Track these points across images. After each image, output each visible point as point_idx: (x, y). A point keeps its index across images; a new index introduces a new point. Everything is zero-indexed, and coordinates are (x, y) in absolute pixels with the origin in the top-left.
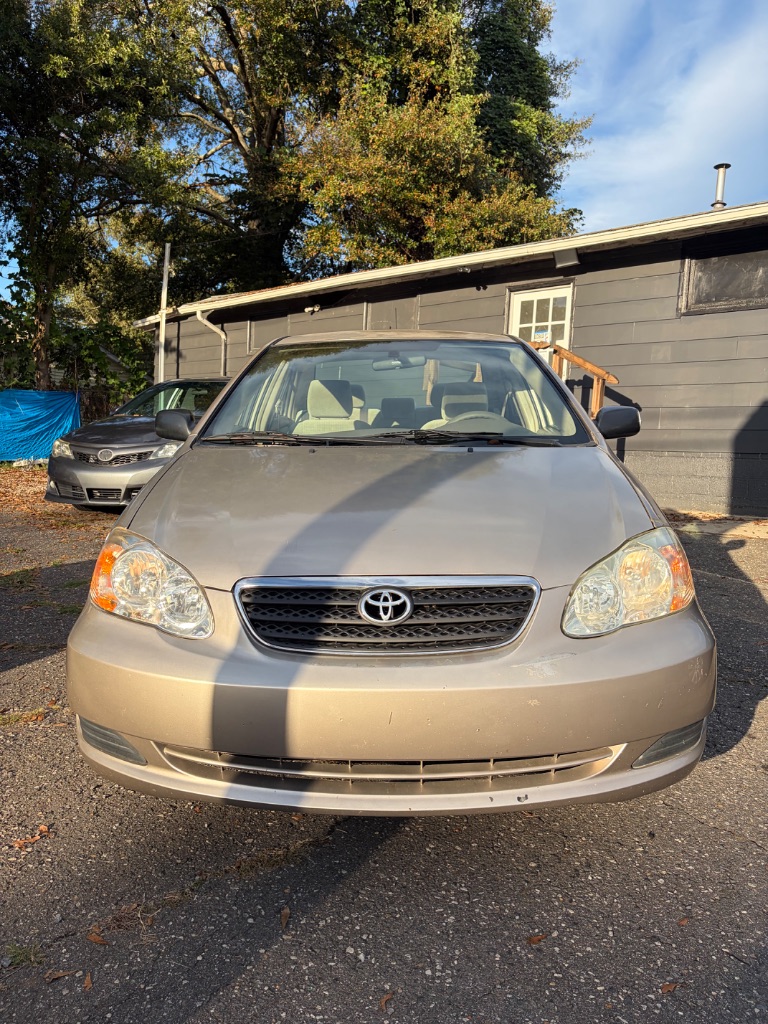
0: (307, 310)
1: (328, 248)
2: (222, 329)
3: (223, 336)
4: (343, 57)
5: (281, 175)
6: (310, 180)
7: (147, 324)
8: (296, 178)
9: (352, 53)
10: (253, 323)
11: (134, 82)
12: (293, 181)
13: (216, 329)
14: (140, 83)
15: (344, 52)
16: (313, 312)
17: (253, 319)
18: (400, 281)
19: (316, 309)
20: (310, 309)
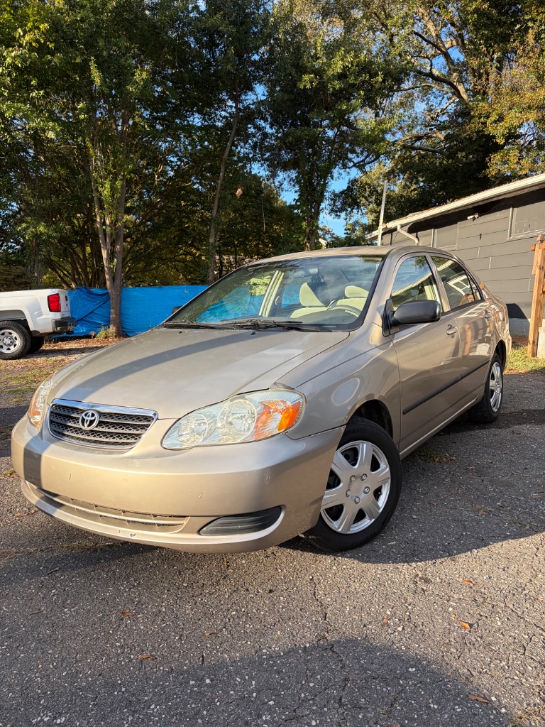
0: (469, 218)
1: (507, 166)
2: (417, 237)
3: (417, 241)
4: (529, 17)
5: (474, 117)
6: (494, 117)
7: (373, 236)
8: (484, 117)
9: (537, 11)
10: (436, 230)
11: (361, 78)
12: (482, 120)
13: (412, 236)
14: (365, 78)
15: (530, 13)
16: (474, 219)
17: (436, 227)
18: (537, 188)
19: (476, 216)
20: (472, 217)
